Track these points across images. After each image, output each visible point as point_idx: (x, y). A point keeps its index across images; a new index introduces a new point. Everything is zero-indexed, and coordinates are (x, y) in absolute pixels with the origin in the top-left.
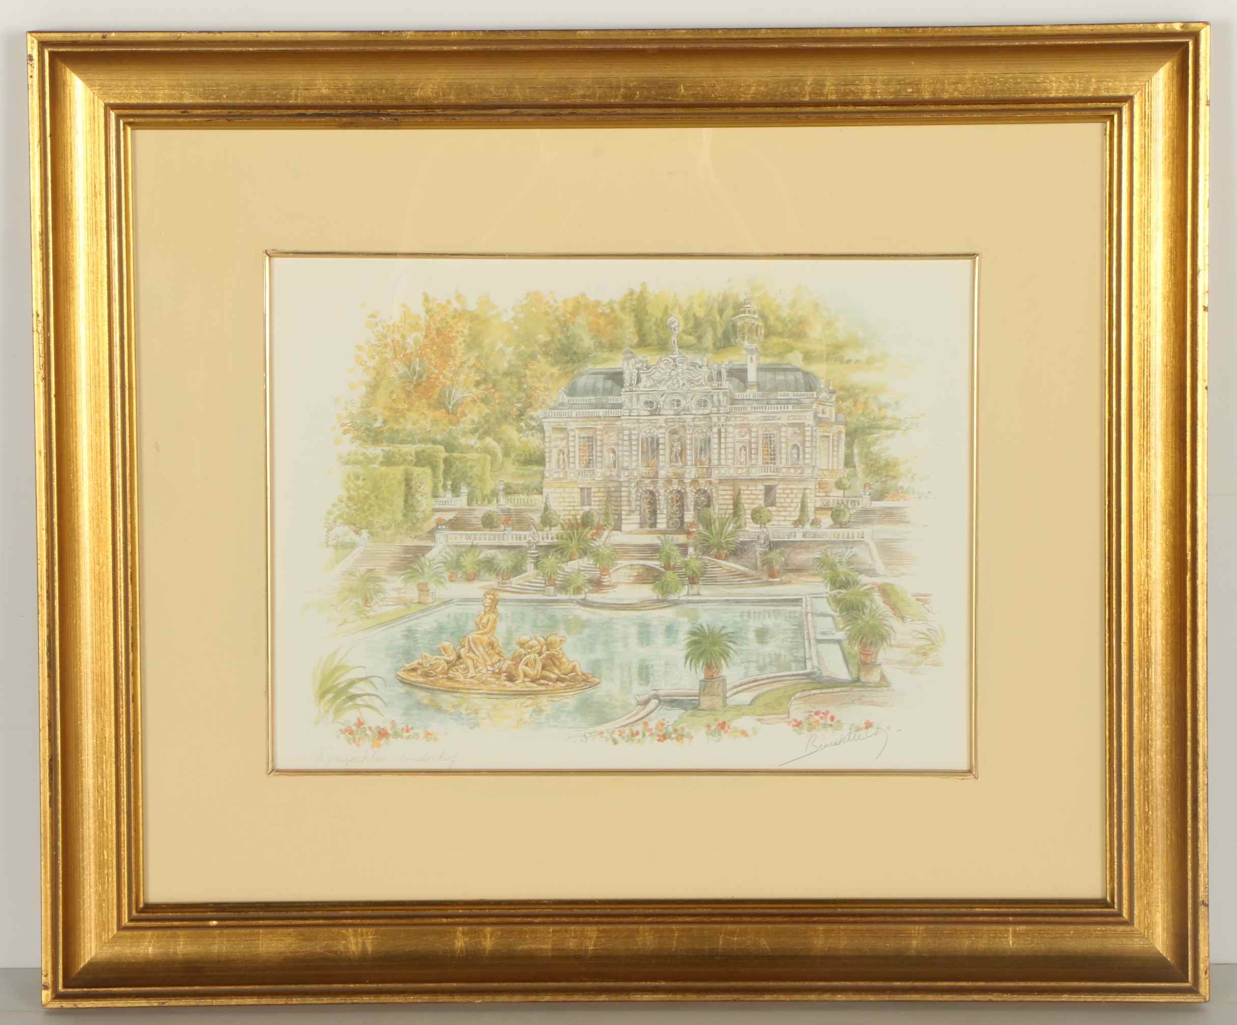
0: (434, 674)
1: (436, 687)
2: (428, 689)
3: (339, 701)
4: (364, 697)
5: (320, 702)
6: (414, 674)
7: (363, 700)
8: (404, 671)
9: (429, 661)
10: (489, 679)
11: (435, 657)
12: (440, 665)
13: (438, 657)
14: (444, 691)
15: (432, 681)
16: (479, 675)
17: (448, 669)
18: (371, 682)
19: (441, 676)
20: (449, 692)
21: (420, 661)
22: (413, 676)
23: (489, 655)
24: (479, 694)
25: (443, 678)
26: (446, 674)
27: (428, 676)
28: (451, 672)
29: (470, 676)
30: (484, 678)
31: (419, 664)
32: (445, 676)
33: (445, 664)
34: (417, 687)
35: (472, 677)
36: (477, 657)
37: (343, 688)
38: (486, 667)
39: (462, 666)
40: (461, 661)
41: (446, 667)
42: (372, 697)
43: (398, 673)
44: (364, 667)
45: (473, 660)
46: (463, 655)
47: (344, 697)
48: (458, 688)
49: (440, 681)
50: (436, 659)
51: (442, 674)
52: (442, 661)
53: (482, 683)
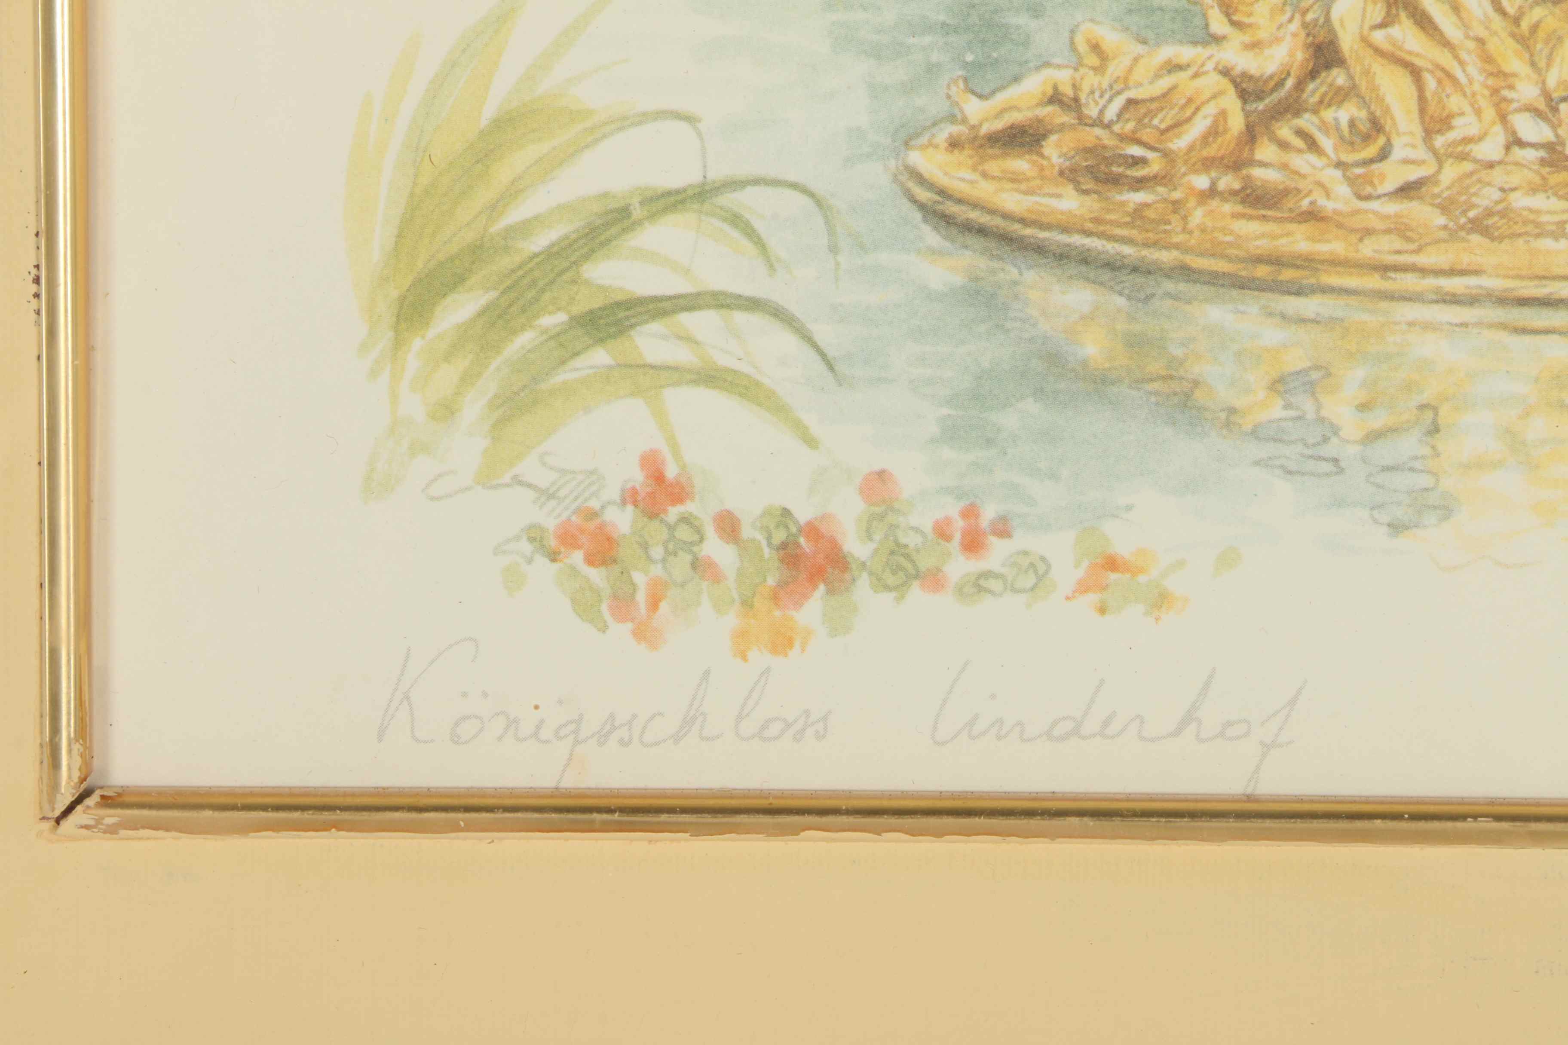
0: (1156, 165)
1: (1166, 257)
2: (1112, 265)
3: (525, 339)
4: (686, 319)
5: (398, 343)
6: (1021, 164)
7: (688, 339)
8: (954, 144)
9: (1125, 81)
10: (1520, 201)
11: (1167, 52)
12: (1193, 105)
13: (1186, 53)
14: (1214, 279)
15: (1139, 211)
16: (1450, 172)
17: (1251, 136)
18: (736, 220)
19: (1202, 182)
20: (1242, 284)
21: (1063, 77)
22: (1015, 179)
23: (1525, 42)
24: (1453, 299)
25: (1212, 192)
26: (1236, 165)
27: (1115, 181)
28: (1266, 151)
29: (1389, 186)
30: (1488, 197)
31: (1055, 98)
32: (1228, 182)
33: (1231, 102)
34: (1040, 249)
35: (1407, 190)
36: (1445, 58)
37: (551, 253)
38: (1503, 118)
39: (1344, 114)
40: (1338, 77)
41: (1236, 123)
42: (740, 318)
43: (915, 158)
44: (690, 119)
45: (1415, 73)
46: (1347, 42)
47: (561, 317)
48: (1308, 262)
49: (1198, 216)
50: (1173, 67)
51: (1208, 164)
52: (1212, 81)
53: (1478, 226)
